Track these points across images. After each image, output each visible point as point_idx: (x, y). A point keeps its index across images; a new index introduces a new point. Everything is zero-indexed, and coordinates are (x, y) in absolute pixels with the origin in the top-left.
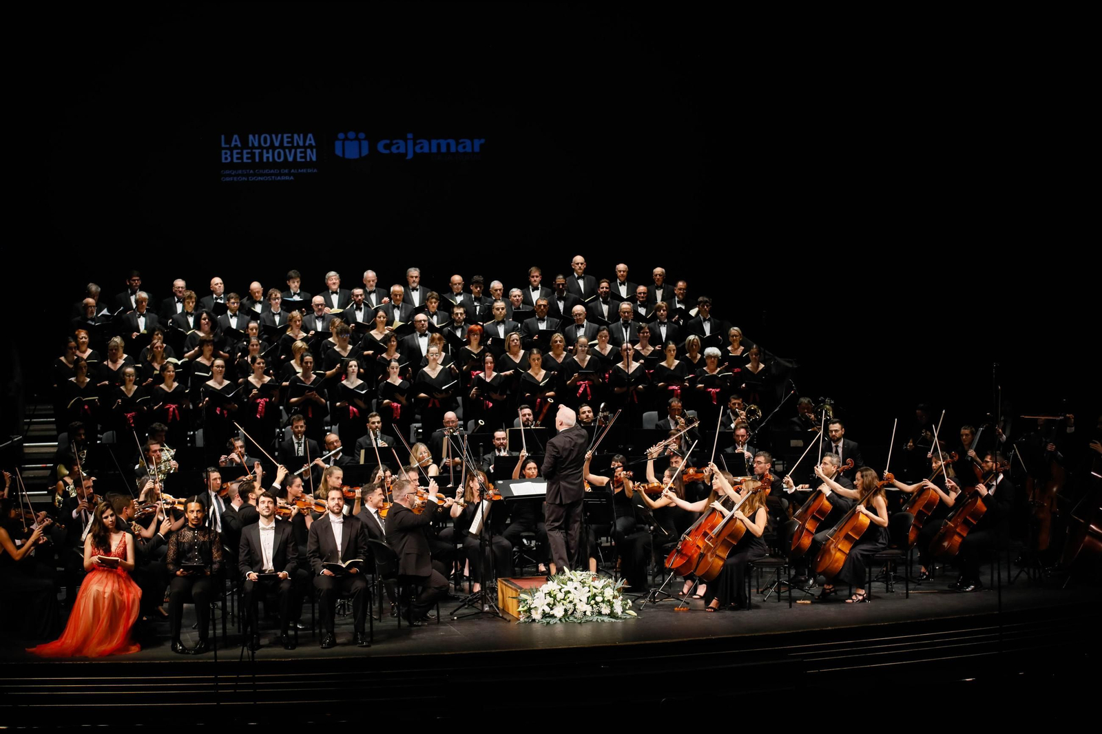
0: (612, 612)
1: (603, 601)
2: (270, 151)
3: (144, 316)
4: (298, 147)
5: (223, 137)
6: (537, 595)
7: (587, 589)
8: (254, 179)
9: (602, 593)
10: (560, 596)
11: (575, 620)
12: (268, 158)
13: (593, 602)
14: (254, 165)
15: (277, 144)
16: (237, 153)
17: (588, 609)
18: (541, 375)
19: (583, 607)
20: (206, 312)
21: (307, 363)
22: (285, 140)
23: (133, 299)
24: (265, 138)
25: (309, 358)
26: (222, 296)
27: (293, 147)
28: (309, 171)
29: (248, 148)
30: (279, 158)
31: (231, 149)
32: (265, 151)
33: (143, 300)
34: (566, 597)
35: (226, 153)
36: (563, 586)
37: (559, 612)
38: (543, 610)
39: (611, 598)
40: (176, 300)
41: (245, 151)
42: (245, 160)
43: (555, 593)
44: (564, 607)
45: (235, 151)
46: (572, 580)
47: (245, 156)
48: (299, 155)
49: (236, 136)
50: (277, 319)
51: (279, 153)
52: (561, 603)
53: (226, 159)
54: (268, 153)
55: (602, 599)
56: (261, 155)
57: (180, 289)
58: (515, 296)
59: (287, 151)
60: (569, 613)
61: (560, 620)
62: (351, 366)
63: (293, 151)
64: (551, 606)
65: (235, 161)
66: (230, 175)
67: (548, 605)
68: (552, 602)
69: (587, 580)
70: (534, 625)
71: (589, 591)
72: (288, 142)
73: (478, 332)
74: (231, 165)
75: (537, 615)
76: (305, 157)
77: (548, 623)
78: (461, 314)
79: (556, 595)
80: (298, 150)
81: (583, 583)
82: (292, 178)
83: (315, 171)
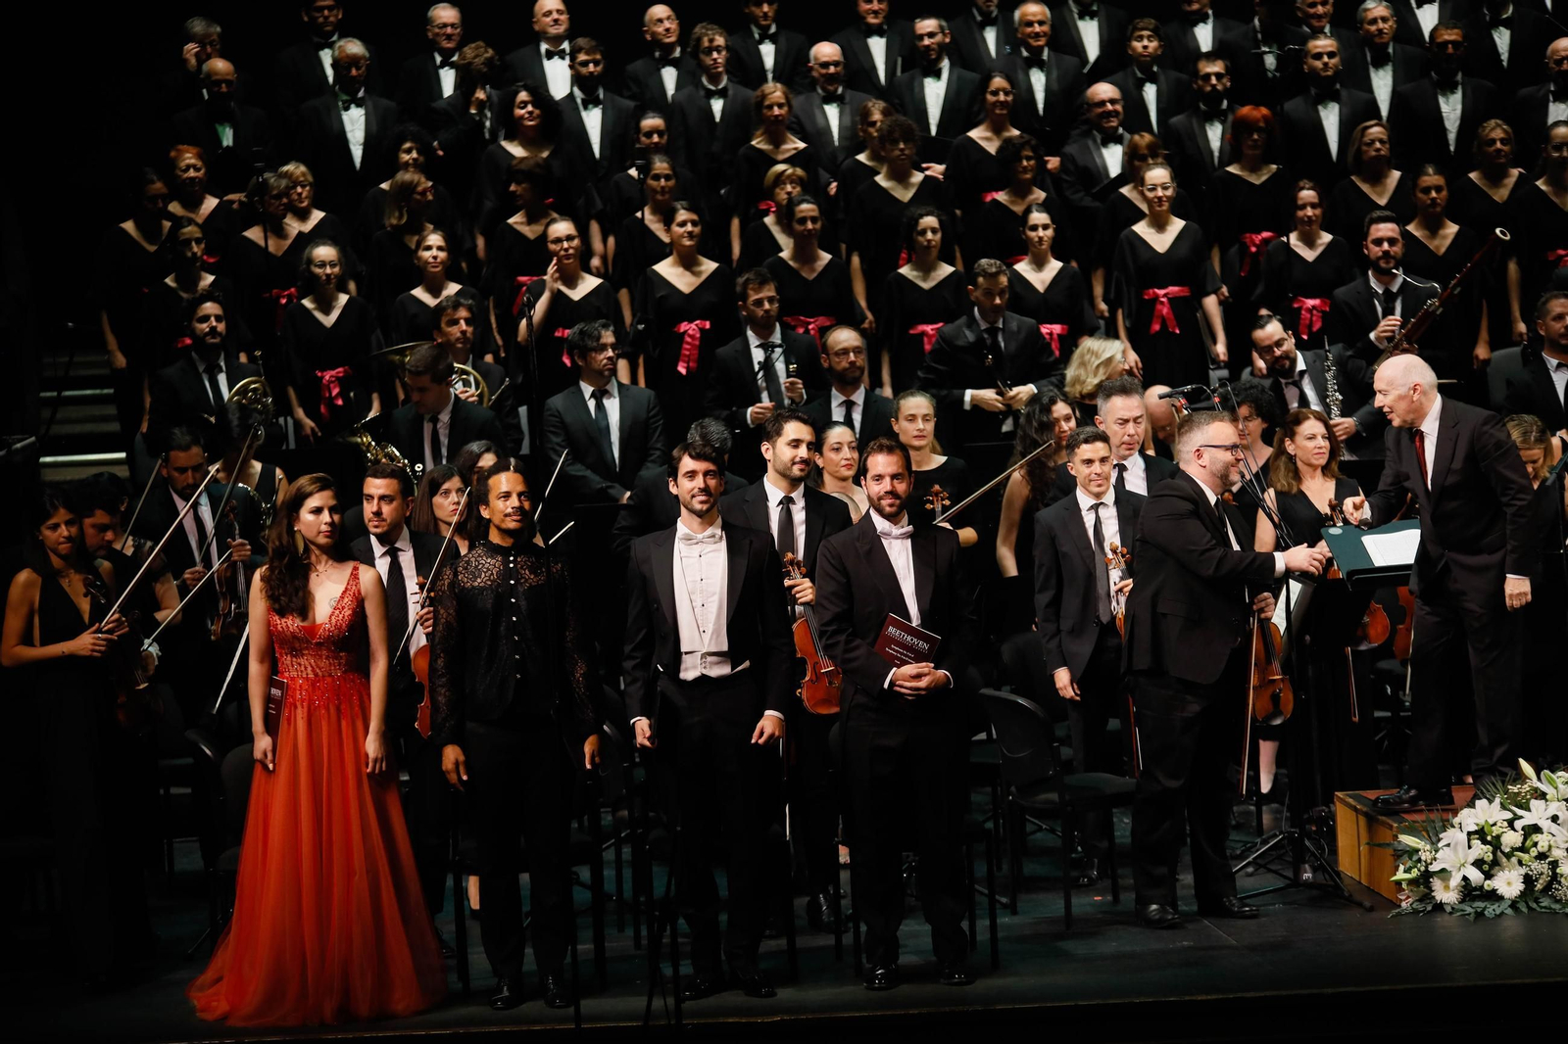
3: (358, 105)
6: (1448, 836)
10: (1511, 839)
11: (1557, 907)
18: (1445, 237)
20: (526, 88)
21: (803, 221)
23: (326, 57)
25: (807, 208)
26: (566, 45)
33: (354, 60)
34: (1528, 843)
36: (1520, 812)
37: (1508, 883)
38: (1465, 878)
40: (438, 59)
43: (1496, 831)
44: (1523, 871)
46: (1543, 796)
50: (717, 106)
52: (1514, 860)
57: (449, 30)
58: (1374, 21)
60: (1539, 886)
61: (1514, 905)
62: (924, 232)
64: (1486, 867)
67: (1478, 863)
68: (1489, 857)
70: (1441, 920)
73: (1262, 124)
75: (1446, 894)
77: (1480, 915)
78: (1219, 76)
79: (1498, 837)
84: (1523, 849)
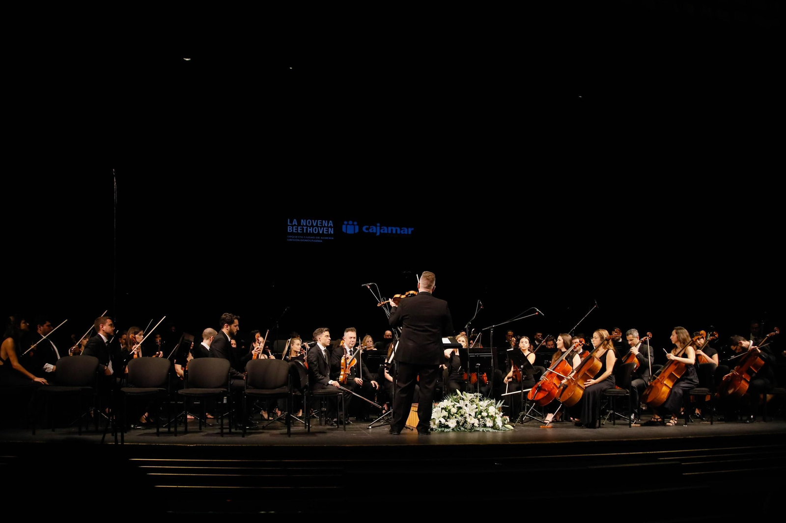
0: (494, 425)
1: (488, 416)
2: (311, 228)
4: (325, 226)
5: (289, 220)
7: (475, 406)
8: (303, 240)
9: (487, 410)
10: (454, 410)
11: (466, 430)
12: (310, 231)
13: (479, 416)
14: (303, 234)
15: (315, 225)
16: (295, 228)
17: (476, 422)
19: (472, 420)
22: (319, 223)
24: (309, 221)
27: (322, 226)
28: (330, 238)
29: (301, 226)
30: (315, 231)
31: (292, 226)
32: (309, 228)
34: (458, 412)
35: (290, 228)
36: (456, 403)
37: (452, 423)
38: (440, 421)
39: (494, 414)
41: (299, 227)
42: (299, 232)
43: (449, 408)
44: (457, 420)
45: (294, 227)
46: (463, 399)
47: (299, 229)
48: (325, 230)
49: (295, 220)
51: (316, 229)
52: (454, 416)
53: (290, 230)
54: (310, 228)
55: (486, 414)
56: (307, 229)
59: (319, 228)
60: (461, 424)
61: (453, 429)
63: (322, 228)
64: (446, 418)
65: (294, 231)
66: (291, 238)
67: (444, 417)
68: (447, 415)
69: (475, 400)
71: (477, 408)
72: (320, 224)
74: (292, 234)
76: (328, 232)
77: (444, 431)
79: (450, 410)
80: (325, 228)
81: (472, 402)
82: (321, 241)
83: (333, 238)
84: (456, 413)
